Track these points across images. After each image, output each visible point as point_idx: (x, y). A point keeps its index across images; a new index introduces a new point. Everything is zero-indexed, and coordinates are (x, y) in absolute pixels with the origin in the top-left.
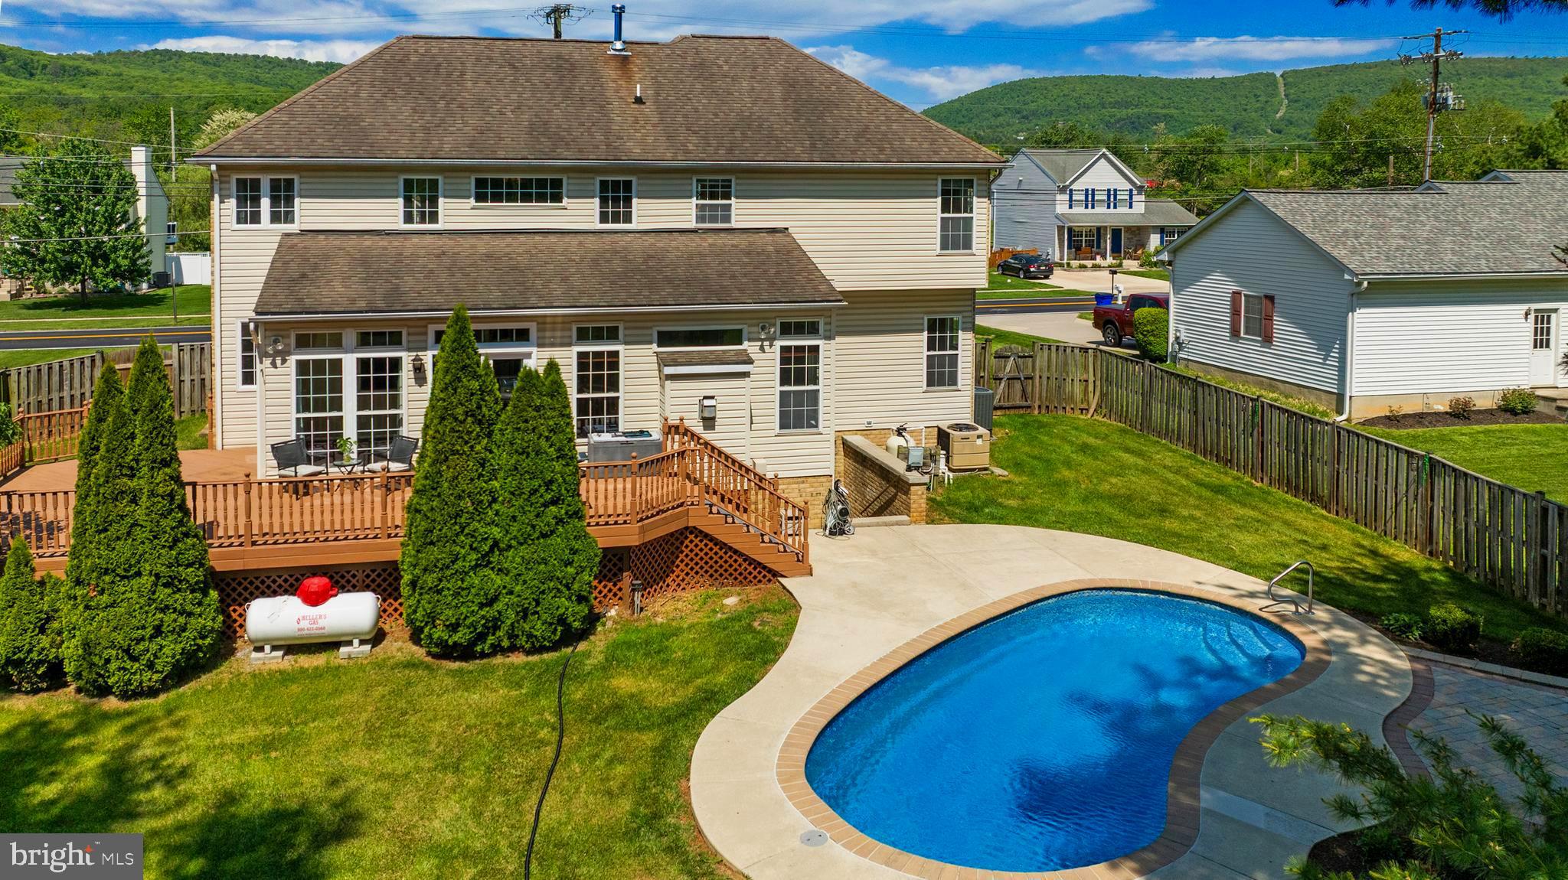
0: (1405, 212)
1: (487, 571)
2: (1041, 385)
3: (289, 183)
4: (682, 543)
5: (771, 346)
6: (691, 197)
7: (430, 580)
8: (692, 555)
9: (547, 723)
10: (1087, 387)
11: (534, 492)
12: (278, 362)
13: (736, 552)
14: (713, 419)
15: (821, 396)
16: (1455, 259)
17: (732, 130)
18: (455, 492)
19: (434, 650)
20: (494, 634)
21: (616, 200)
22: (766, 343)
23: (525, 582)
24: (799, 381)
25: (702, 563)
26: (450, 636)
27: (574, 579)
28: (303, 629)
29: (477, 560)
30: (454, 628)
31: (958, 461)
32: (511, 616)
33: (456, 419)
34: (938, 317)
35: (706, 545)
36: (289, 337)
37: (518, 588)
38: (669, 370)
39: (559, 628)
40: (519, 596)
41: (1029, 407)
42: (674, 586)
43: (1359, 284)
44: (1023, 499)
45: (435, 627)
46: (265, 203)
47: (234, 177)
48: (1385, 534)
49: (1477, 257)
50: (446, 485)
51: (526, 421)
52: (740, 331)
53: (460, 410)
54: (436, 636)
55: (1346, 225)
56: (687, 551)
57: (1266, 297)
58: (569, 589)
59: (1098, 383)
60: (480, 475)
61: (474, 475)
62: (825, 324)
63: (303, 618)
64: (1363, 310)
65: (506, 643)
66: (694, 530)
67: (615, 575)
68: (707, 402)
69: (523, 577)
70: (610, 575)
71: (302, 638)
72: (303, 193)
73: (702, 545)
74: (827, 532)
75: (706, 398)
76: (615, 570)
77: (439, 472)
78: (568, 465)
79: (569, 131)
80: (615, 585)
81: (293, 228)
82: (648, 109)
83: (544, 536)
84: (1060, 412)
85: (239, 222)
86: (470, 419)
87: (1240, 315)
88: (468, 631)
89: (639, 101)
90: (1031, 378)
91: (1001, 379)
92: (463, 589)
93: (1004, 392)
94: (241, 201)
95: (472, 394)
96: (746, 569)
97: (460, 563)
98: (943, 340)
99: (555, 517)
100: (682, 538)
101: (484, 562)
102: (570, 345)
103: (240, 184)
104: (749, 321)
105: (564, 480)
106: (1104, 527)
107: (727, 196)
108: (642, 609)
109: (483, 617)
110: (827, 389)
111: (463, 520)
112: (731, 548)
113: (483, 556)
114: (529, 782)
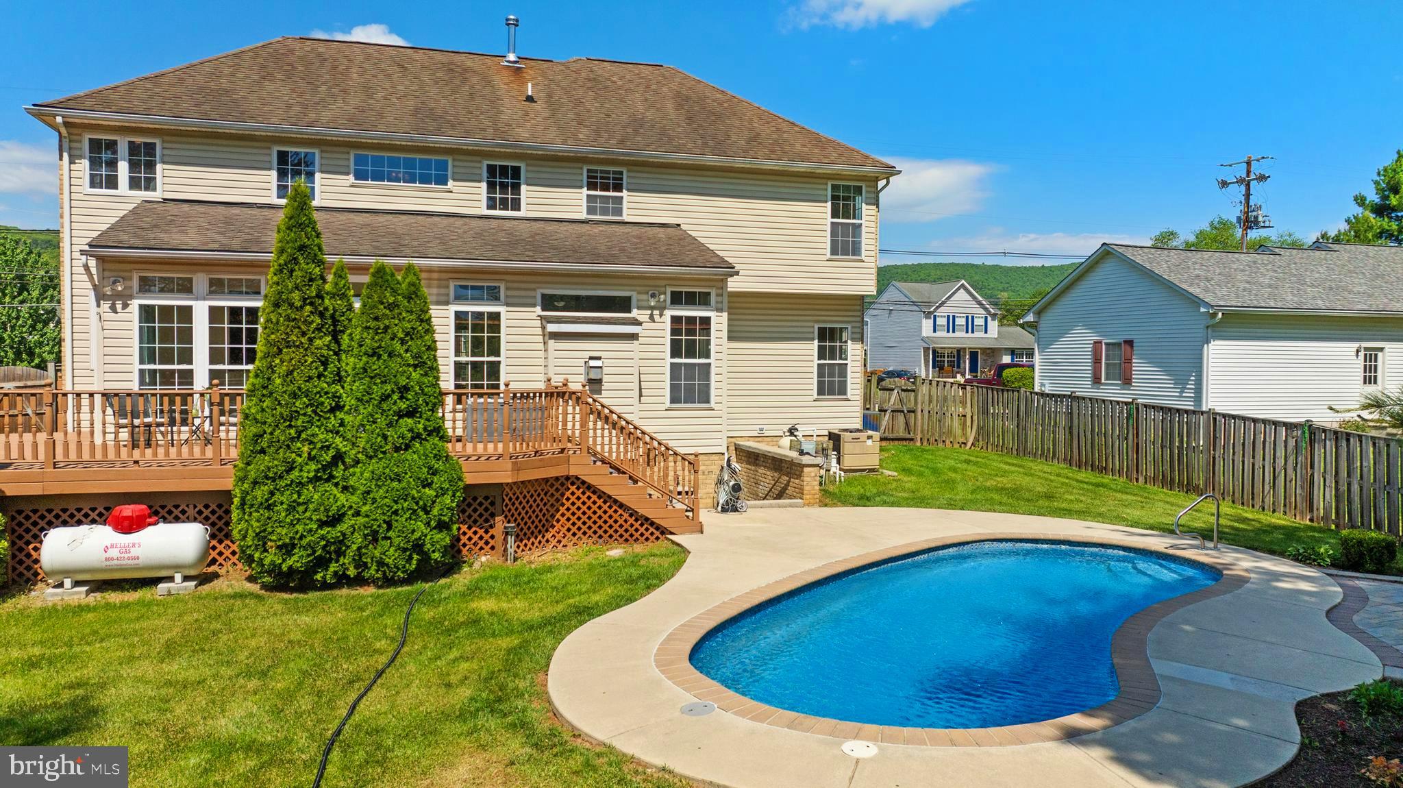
0: (1247, 265)
1: (328, 486)
2: (923, 419)
3: (150, 148)
4: (563, 495)
5: (661, 315)
6: (581, 187)
7: (261, 493)
8: (573, 509)
9: (386, 636)
10: (965, 421)
11: (385, 398)
12: (119, 307)
13: (621, 506)
14: (599, 381)
15: (713, 370)
16: (1295, 299)
17: (624, 127)
18: (290, 388)
19: (267, 579)
20: (337, 561)
21: (504, 187)
22: (656, 312)
23: (374, 501)
24: (691, 354)
25: (584, 518)
26: (284, 560)
27: (434, 502)
28: (112, 559)
29: (317, 471)
30: (287, 549)
31: (848, 462)
32: (358, 539)
33: (291, 305)
34: (828, 326)
35: (589, 498)
36: (131, 279)
37: (365, 509)
38: (552, 328)
39: (415, 557)
40: (367, 516)
41: (911, 440)
42: (554, 542)
43: (1214, 315)
44: (913, 492)
45: (266, 551)
46: (123, 168)
47: (87, 137)
48: (1263, 509)
49: (1314, 298)
50: (278, 381)
51: (376, 319)
52: (629, 299)
53: (296, 296)
54: (267, 562)
55: (1197, 272)
56: (568, 504)
57: (1125, 342)
58: (427, 513)
59: (975, 418)
60: (320, 376)
61: (314, 373)
62: (717, 295)
63: (112, 546)
64: (1217, 342)
65: (352, 572)
66: (576, 480)
67: (487, 521)
68: (593, 363)
69: (371, 496)
70: (481, 521)
71: (111, 570)
72: (166, 159)
73: (584, 498)
74: (719, 508)
75: (591, 358)
76: (486, 515)
77: (271, 367)
78: (426, 374)
79: (456, 116)
80: (486, 532)
81: (156, 195)
82: (537, 107)
83: (397, 449)
84: (941, 445)
85: (93, 185)
86: (308, 308)
87: (1100, 363)
88: (303, 553)
89: (530, 99)
90: (913, 412)
91: (886, 411)
92: (299, 504)
93: (888, 423)
94: (95, 163)
95: (311, 280)
96: (632, 525)
97: (296, 473)
98: (832, 349)
99: (411, 430)
100: (562, 490)
101: (324, 475)
102: (447, 303)
103: (95, 145)
104: (638, 288)
105: (423, 390)
106: (996, 507)
107: (618, 188)
108: (515, 559)
109: (323, 538)
110: (719, 363)
111: (299, 423)
112: (616, 501)
113: (324, 468)
114: (351, 682)
